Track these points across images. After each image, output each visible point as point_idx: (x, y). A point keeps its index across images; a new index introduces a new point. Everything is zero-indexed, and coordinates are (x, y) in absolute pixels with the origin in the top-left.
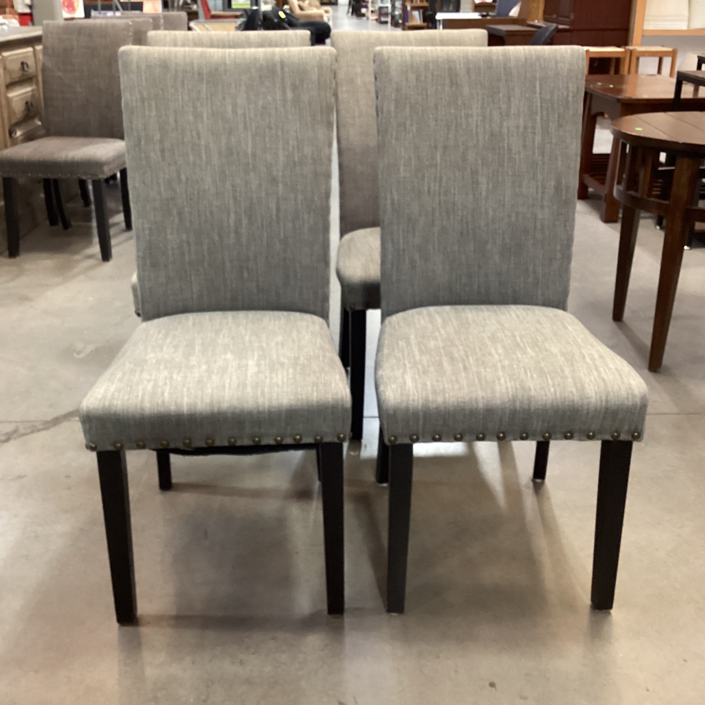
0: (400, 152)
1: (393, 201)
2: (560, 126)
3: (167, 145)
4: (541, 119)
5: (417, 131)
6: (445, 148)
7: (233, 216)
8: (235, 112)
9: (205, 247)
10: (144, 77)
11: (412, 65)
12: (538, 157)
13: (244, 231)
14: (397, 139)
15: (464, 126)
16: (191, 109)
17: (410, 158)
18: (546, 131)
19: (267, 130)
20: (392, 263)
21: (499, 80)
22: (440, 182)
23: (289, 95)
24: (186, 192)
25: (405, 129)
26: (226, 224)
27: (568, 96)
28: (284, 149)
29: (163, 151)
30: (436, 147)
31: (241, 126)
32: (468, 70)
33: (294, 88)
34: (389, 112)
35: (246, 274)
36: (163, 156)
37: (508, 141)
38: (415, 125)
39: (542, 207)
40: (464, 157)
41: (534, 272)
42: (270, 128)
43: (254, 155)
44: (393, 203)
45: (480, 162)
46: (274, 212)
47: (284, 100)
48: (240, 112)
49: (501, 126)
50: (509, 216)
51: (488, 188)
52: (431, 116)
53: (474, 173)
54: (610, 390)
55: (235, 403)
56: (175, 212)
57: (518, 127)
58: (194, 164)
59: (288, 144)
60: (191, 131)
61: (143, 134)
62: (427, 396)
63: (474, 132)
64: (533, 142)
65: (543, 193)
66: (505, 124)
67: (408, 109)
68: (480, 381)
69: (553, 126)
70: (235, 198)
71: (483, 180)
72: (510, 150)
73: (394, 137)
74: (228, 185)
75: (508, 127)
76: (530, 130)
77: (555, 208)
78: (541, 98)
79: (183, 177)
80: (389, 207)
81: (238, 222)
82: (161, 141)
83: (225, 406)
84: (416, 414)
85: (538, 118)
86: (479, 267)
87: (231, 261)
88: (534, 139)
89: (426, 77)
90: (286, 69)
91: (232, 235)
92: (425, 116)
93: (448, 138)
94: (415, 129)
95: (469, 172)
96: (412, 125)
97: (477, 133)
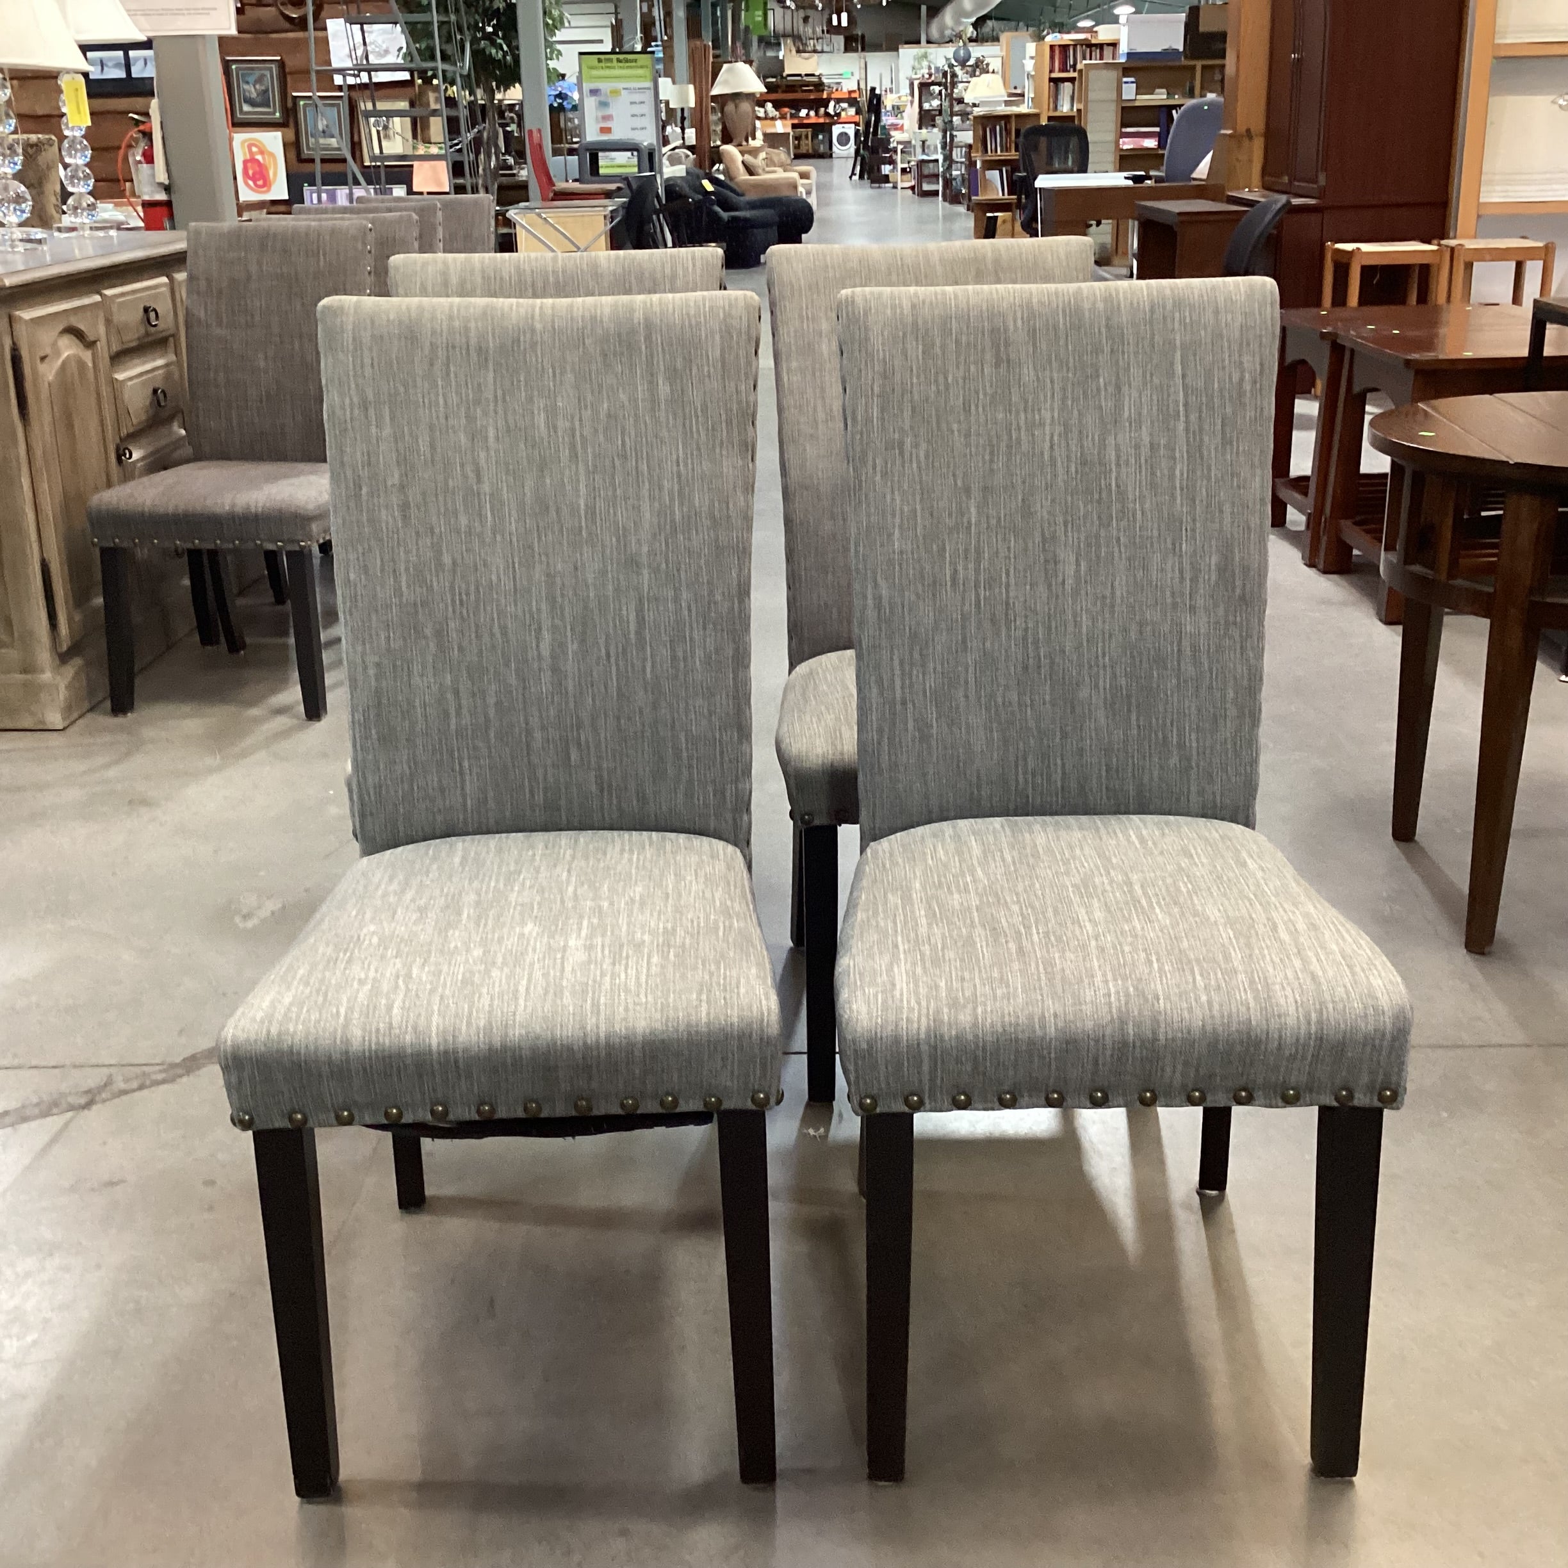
0: (893, 499)
1: (878, 599)
2: (1226, 442)
3: (414, 494)
4: (1187, 430)
5: (927, 457)
6: (986, 491)
7: (546, 635)
8: (552, 427)
9: (491, 701)
10: (367, 361)
11: (915, 324)
12: (1180, 506)
13: (570, 666)
14: (884, 474)
15: (1025, 447)
16: (463, 421)
17: (913, 512)
18: (1196, 452)
19: (617, 463)
21: (1097, 350)
22: (978, 561)
23: (664, 389)
24: (452, 588)
25: (902, 453)
26: (532, 654)
27: (1242, 379)
28: (652, 498)
29: (405, 507)
30: (967, 490)
31: (565, 454)
32: (1032, 333)
33: (673, 375)
34: (868, 420)
35: (574, 756)
36: (405, 518)
37: (1118, 473)
38: (923, 444)
39: (1193, 609)
40: (1027, 512)
41: (1181, 746)
42: (624, 457)
43: (591, 511)
44: (879, 606)
45: (1060, 519)
46: (633, 627)
47: (654, 401)
48: (562, 424)
49: (1103, 445)
50: (1125, 630)
51: (1078, 571)
52: (955, 427)
53: (1049, 540)
54: (1328, 997)
55: (538, 1028)
56: (428, 631)
57: (1137, 447)
58: (469, 533)
59: (661, 488)
60: (462, 465)
61: (365, 473)
62: (938, 1011)
63: (1046, 457)
64: (1172, 477)
65: (1194, 580)
66: (1111, 440)
67: (907, 414)
68: (1051, 980)
69: (1211, 443)
70: (552, 601)
71: (1067, 555)
72: (1121, 493)
73: (878, 469)
74: (538, 574)
75: (1117, 448)
76: (1163, 452)
77: (1221, 611)
78: (1186, 386)
79: (447, 559)
80: (871, 614)
81: (559, 647)
82: (402, 488)
83: (516, 1033)
84: (914, 1049)
85: (1181, 426)
86: (1064, 736)
87: (543, 728)
88: (1172, 470)
89: (943, 347)
90: (657, 338)
91: (546, 677)
92: (944, 426)
93: (992, 470)
94: (922, 455)
95: (1038, 539)
96: (916, 446)
97: (1053, 459)
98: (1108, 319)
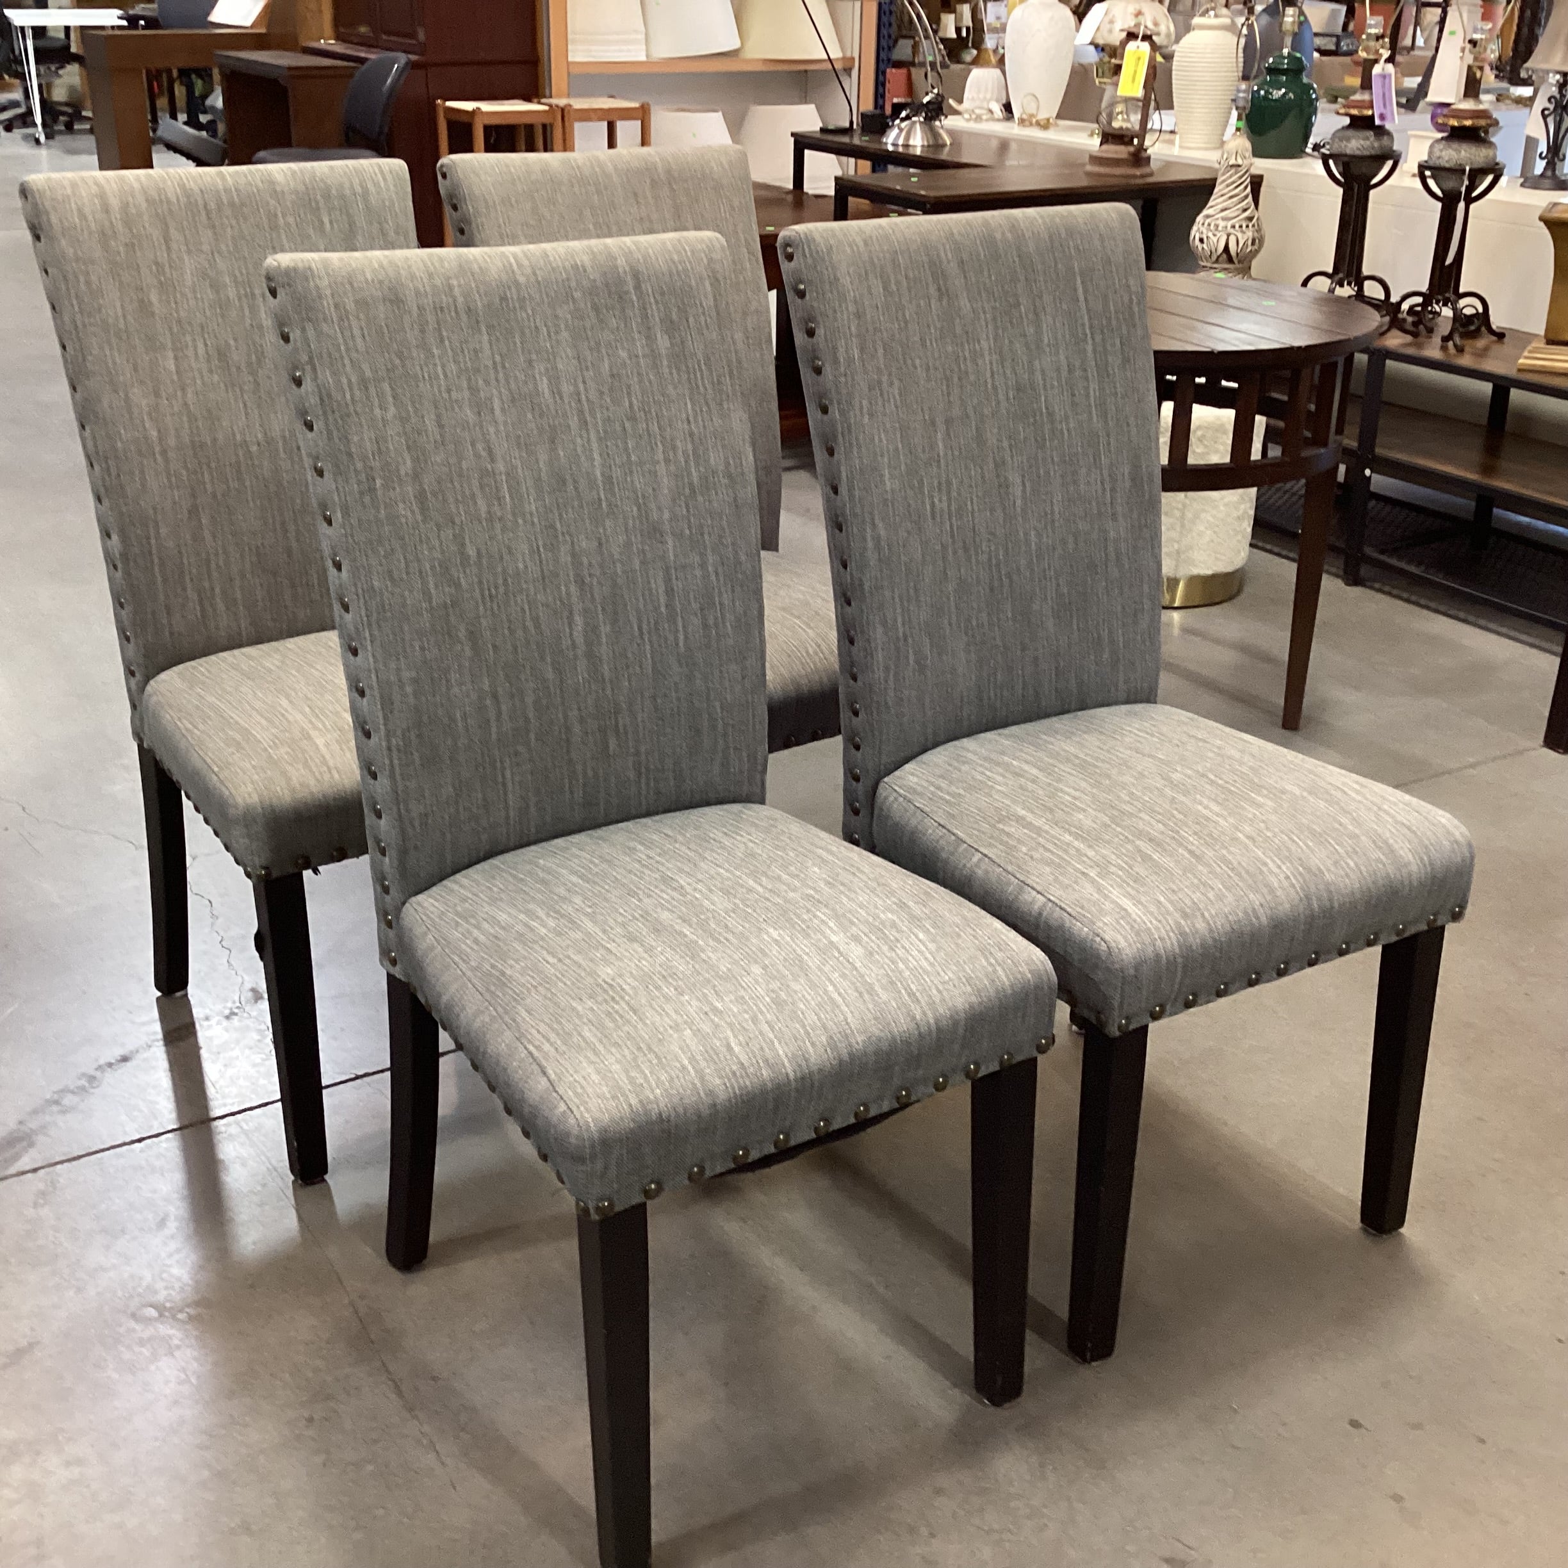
0: (880, 440)
1: (877, 540)
2: (1126, 360)
3: (428, 481)
4: (1094, 351)
5: (900, 395)
6: (948, 422)
7: (578, 620)
8: (556, 392)
9: (529, 699)
10: (357, 332)
11: (871, 262)
12: (1097, 423)
13: (604, 651)
14: (871, 415)
15: (972, 377)
16: (466, 394)
17: (897, 449)
18: (1103, 370)
19: (627, 425)
20: (887, 669)
21: (1015, 280)
22: (949, 493)
23: (663, 343)
24: (480, 582)
25: (882, 393)
26: (566, 643)
27: (1131, 300)
28: (667, 461)
29: (421, 497)
30: (933, 423)
31: (574, 422)
32: (961, 264)
33: (671, 327)
34: (850, 361)
35: (613, 743)
36: (424, 509)
37: (1046, 397)
38: (896, 383)
39: (1114, 517)
40: (980, 439)
41: (1112, 642)
42: (633, 419)
43: (608, 480)
44: (878, 547)
45: (1005, 444)
46: (663, 600)
47: (654, 355)
48: (566, 388)
49: (1032, 372)
50: (1064, 542)
51: (1024, 491)
52: (917, 362)
53: (1000, 465)
56: (462, 633)
57: (1058, 370)
58: (490, 518)
59: (674, 448)
60: (473, 444)
61: (376, 464)
62: (1178, 924)
63: (989, 386)
64: (1088, 396)
65: (1113, 490)
66: (1037, 363)
67: (880, 353)
69: (1115, 361)
70: (581, 582)
71: (1015, 478)
72: (1051, 414)
73: (865, 410)
74: (565, 558)
75: (1043, 371)
76: (1078, 373)
77: (1135, 516)
78: (1088, 310)
79: (471, 552)
80: (872, 557)
81: (592, 630)
82: (416, 476)
84: (1172, 962)
85: (1089, 348)
86: (1024, 649)
87: (582, 720)
88: (1087, 388)
89: (898, 283)
90: (647, 287)
91: (582, 665)
92: (909, 362)
93: (950, 402)
94: (896, 392)
95: (992, 465)
96: (891, 384)
97: (995, 388)
98: (1018, 249)
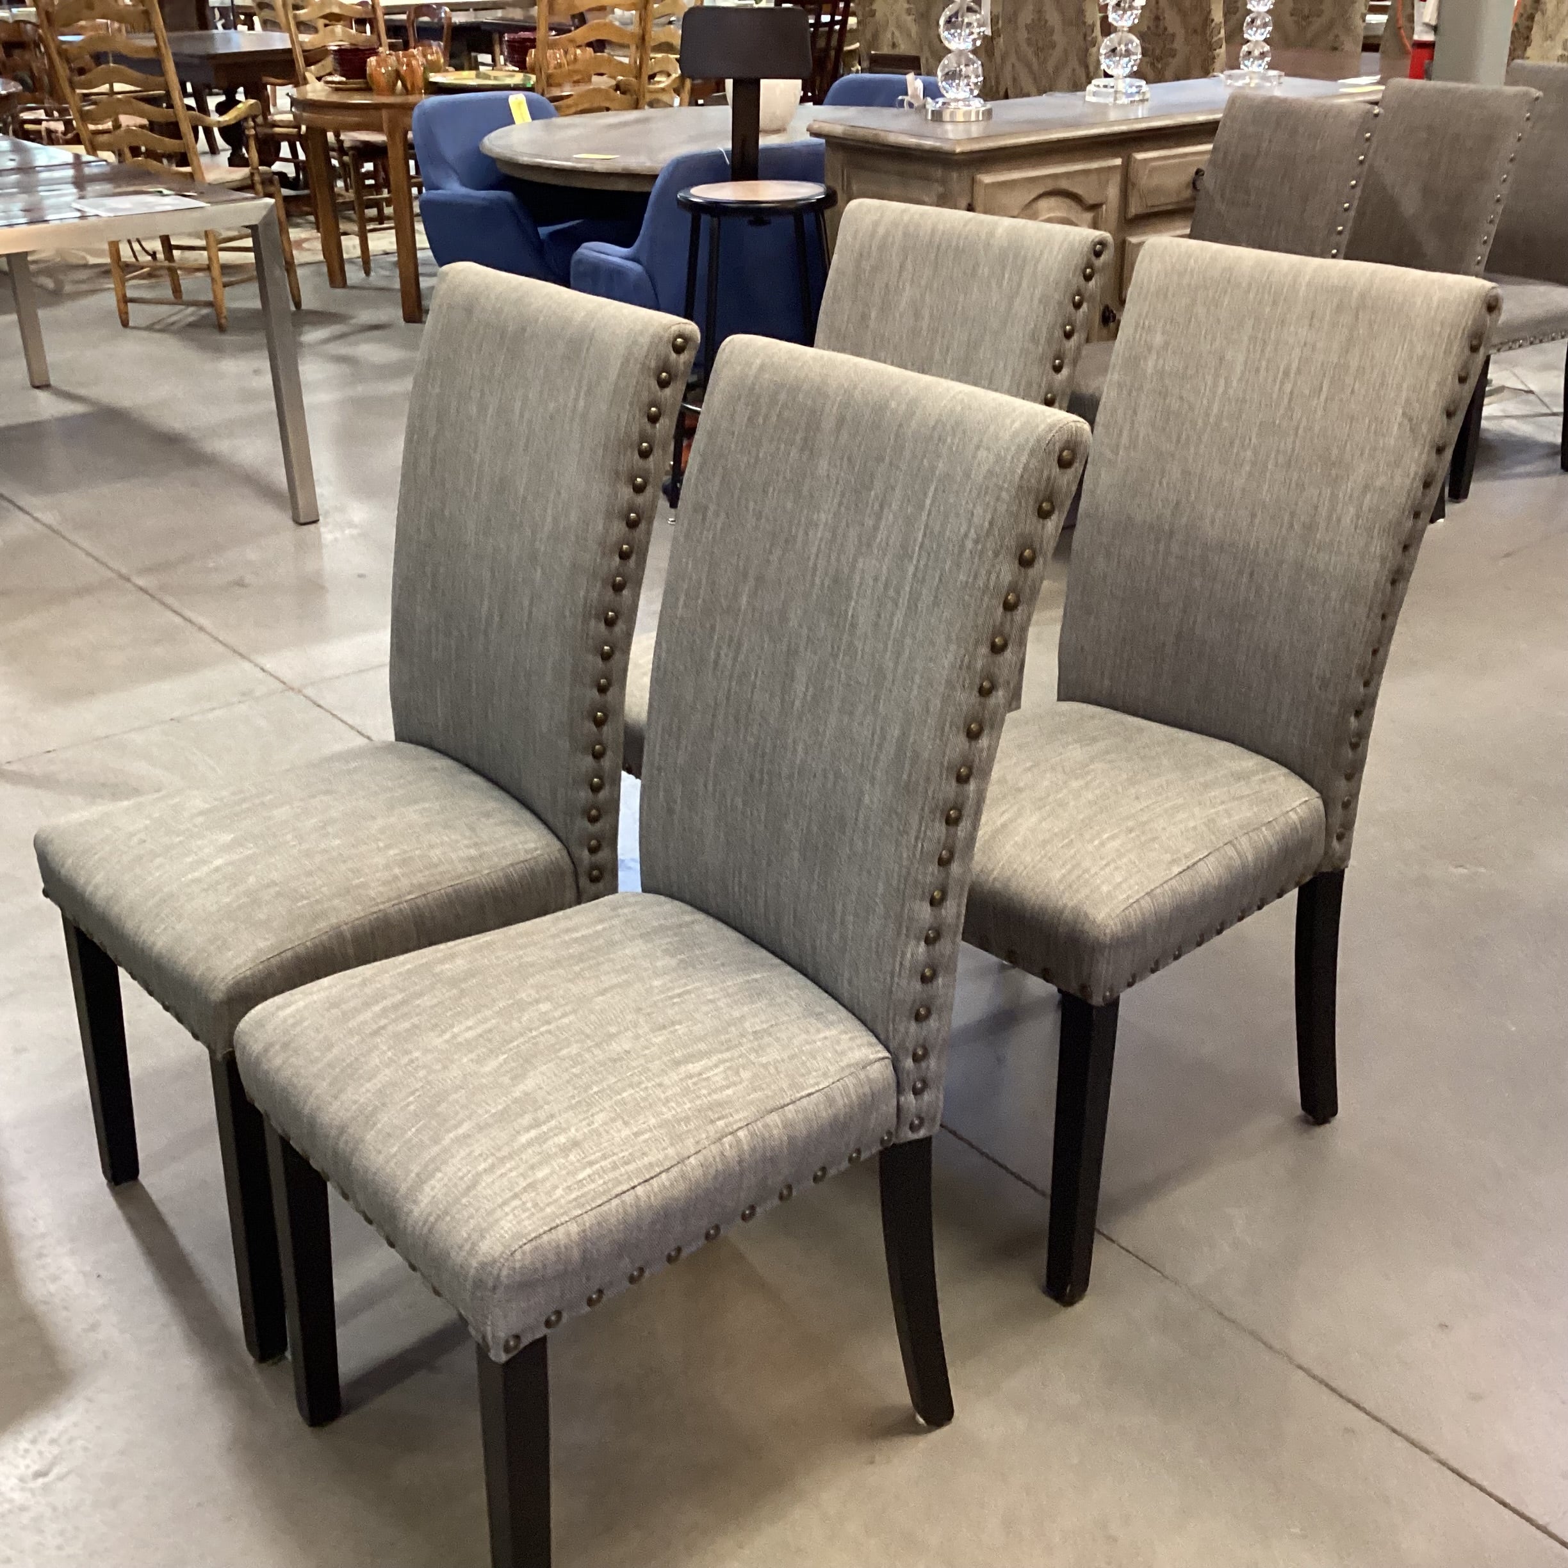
2: (936, 602)
3: (440, 449)
4: (914, 575)
5: (722, 530)
6: (760, 579)
7: (486, 602)
8: (522, 415)
9: (454, 644)
11: (752, 389)
12: (889, 659)
13: (493, 635)
15: (799, 545)
16: (478, 395)
17: (700, 583)
18: (913, 604)
19: (545, 461)
21: (880, 459)
22: (738, 650)
23: (581, 402)
24: (446, 539)
25: (704, 519)
26: (477, 615)
28: (554, 504)
29: (434, 458)
30: (745, 575)
31: (522, 443)
32: (841, 422)
33: (589, 391)
35: (490, 715)
36: (432, 469)
37: (856, 603)
38: (723, 515)
39: (873, 779)
40: (783, 616)
43: (524, 501)
45: (805, 633)
46: (526, 616)
47: (574, 410)
48: (527, 416)
49: (853, 567)
50: (825, 776)
51: (805, 695)
52: (751, 505)
53: (792, 652)
56: (429, 569)
57: (876, 579)
58: (462, 494)
59: (560, 496)
60: (470, 434)
64: (891, 625)
65: (880, 747)
66: (860, 563)
67: (717, 480)
70: (493, 572)
71: (801, 673)
72: (853, 626)
74: (490, 546)
75: (862, 574)
76: (891, 593)
77: (890, 792)
78: (926, 526)
79: (447, 513)
82: (435, 442)
85: (911, 569)
86: (770, 863)
87: (477, 683)
88: (893, 615)
89: (766, 418)
90: (592, 350)
91: (482, 638)
92: (743, 502)
93: (768, 561)
94: (719, 526)
95: (785, 648)
96: (717, 514)
97: (815, 568)
98: (900, 426)
